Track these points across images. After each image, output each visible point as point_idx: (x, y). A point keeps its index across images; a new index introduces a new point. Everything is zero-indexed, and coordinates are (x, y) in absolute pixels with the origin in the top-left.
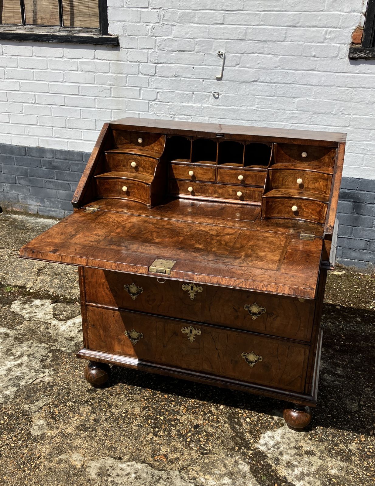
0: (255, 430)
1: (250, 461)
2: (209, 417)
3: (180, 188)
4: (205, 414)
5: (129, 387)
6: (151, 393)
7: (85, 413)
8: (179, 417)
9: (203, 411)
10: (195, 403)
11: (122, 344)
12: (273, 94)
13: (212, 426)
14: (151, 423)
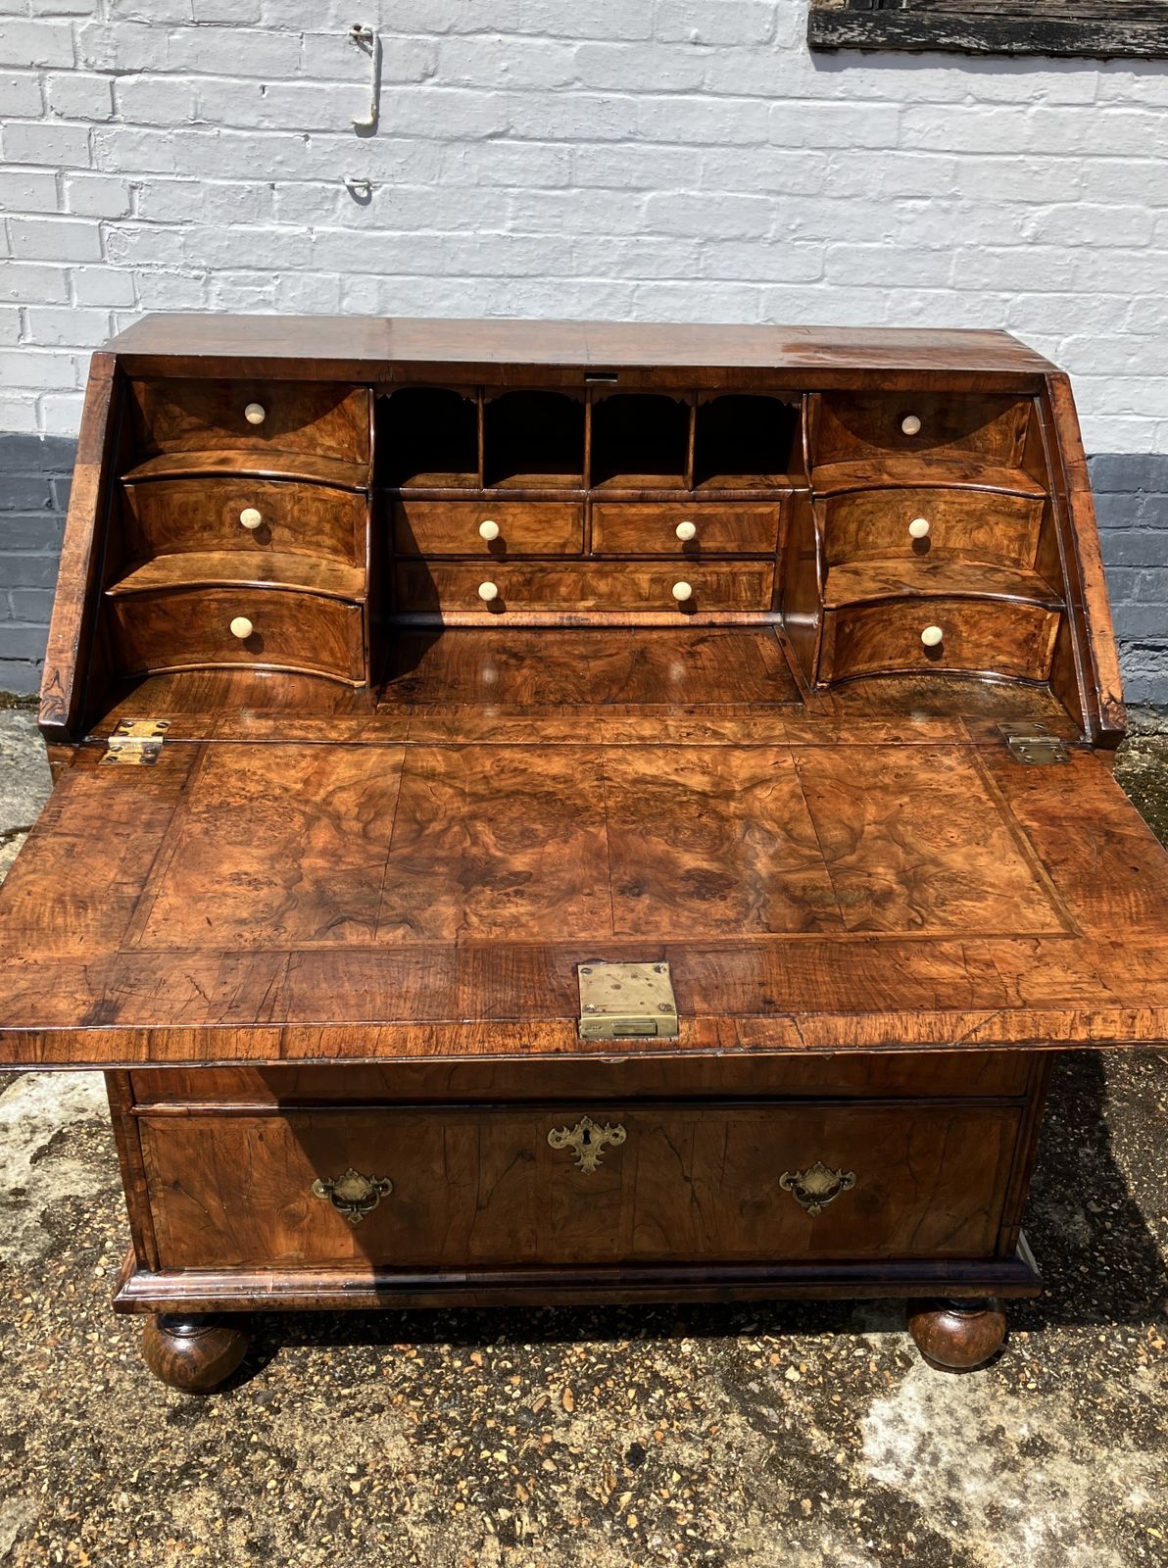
0: (831, 1407)
1: (871, 1544)
2: (660, 1401)
3: (440, 589)
4: (643, 1394)
5: (327, 1357)
6: (420, 1361)
7: (200, 1523)
8: (559, 1435)
9: (631, 1385)
10: (593, 1360)
11: (302, 1231)
12: (564, 181)
13: (686, 1436)
14: (471, 1493)
